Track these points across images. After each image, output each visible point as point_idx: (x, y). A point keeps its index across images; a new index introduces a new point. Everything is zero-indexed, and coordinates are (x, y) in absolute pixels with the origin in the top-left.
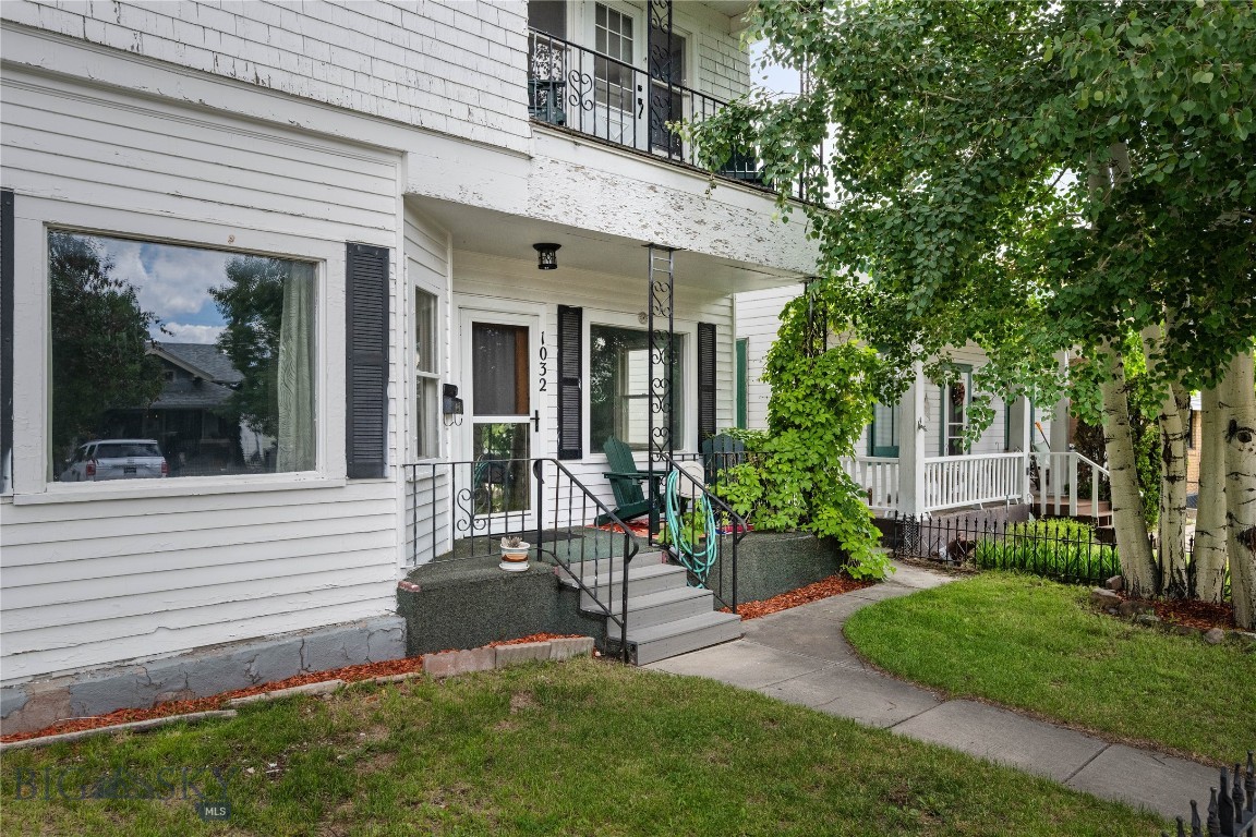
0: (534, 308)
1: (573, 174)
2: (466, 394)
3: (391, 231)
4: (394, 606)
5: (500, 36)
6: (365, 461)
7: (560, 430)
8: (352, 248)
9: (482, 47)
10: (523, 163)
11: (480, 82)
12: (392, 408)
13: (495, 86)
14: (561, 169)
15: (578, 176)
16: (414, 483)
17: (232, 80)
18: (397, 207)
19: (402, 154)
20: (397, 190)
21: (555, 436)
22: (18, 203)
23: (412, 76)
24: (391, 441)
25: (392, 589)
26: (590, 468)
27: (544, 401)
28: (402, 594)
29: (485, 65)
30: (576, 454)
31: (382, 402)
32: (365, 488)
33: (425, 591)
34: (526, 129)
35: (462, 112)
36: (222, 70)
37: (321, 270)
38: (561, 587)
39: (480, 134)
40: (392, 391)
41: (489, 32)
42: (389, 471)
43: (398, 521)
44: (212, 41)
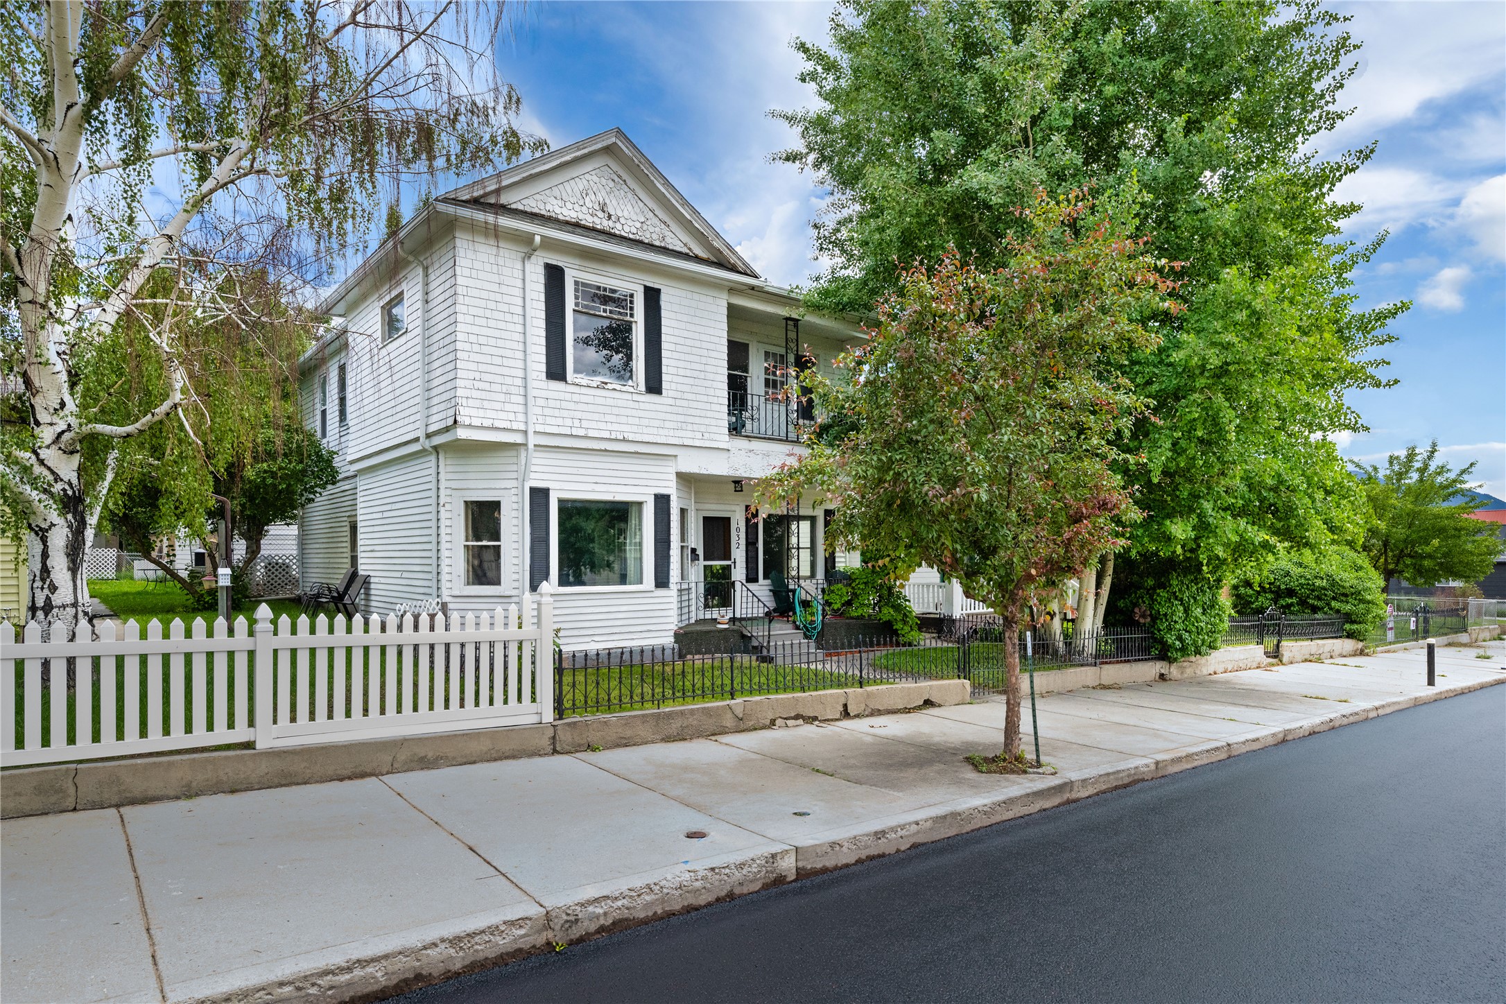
0: (733, 508)
1: (749, 454)
2: (700, 552)
3: (670, 487)
4: (673, 640)
5: (715, 400)
6: (662, 581)
7: (747, 568)
8: (656, 496)
9: (708, 406)
10: (725, 454)
11: (707, 421)
12: (672, 560)
13: (713, 422)
14: (743, 452)
15: (751, 454)
16: (680, 591)
17: (616, 440)
18: (674, 477)
19: (676, 456)
20: (673, 470)
21: (745, 571)
22: (551, 491)
23: (679, 424)
24: (672, 573)
25: (672, 633)
26: (762, 588)
27: (739, 553)
28: (676, 635)
29: (709, 414)
30: (755, 580)
31: (668, 557)
32: (661, 592)
33: (686, 634)
34: (727, 438)
35: (699, 435)
36: (613, 437)
37: (645, 505)
38: (743, 636)
39: (707, 444)
40: (672, 552)
41: (711, 399)
42: (671, 585)
43: (675, 606)
44: (609, 427)
